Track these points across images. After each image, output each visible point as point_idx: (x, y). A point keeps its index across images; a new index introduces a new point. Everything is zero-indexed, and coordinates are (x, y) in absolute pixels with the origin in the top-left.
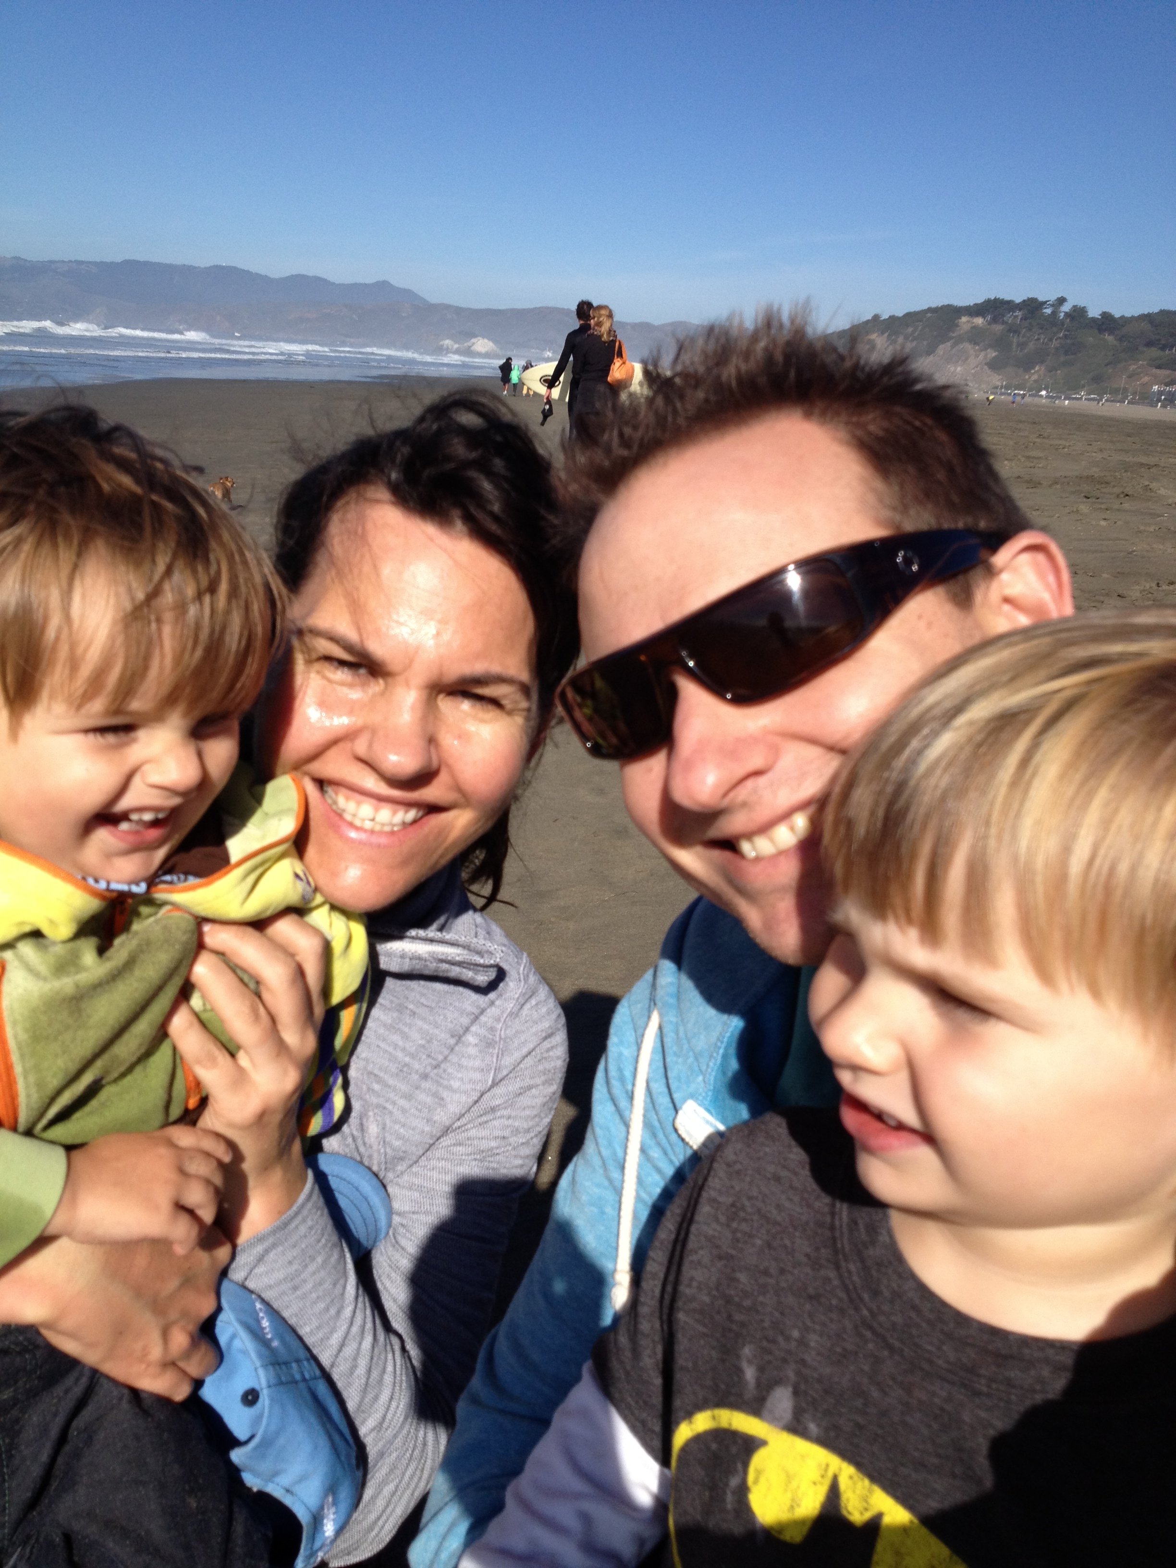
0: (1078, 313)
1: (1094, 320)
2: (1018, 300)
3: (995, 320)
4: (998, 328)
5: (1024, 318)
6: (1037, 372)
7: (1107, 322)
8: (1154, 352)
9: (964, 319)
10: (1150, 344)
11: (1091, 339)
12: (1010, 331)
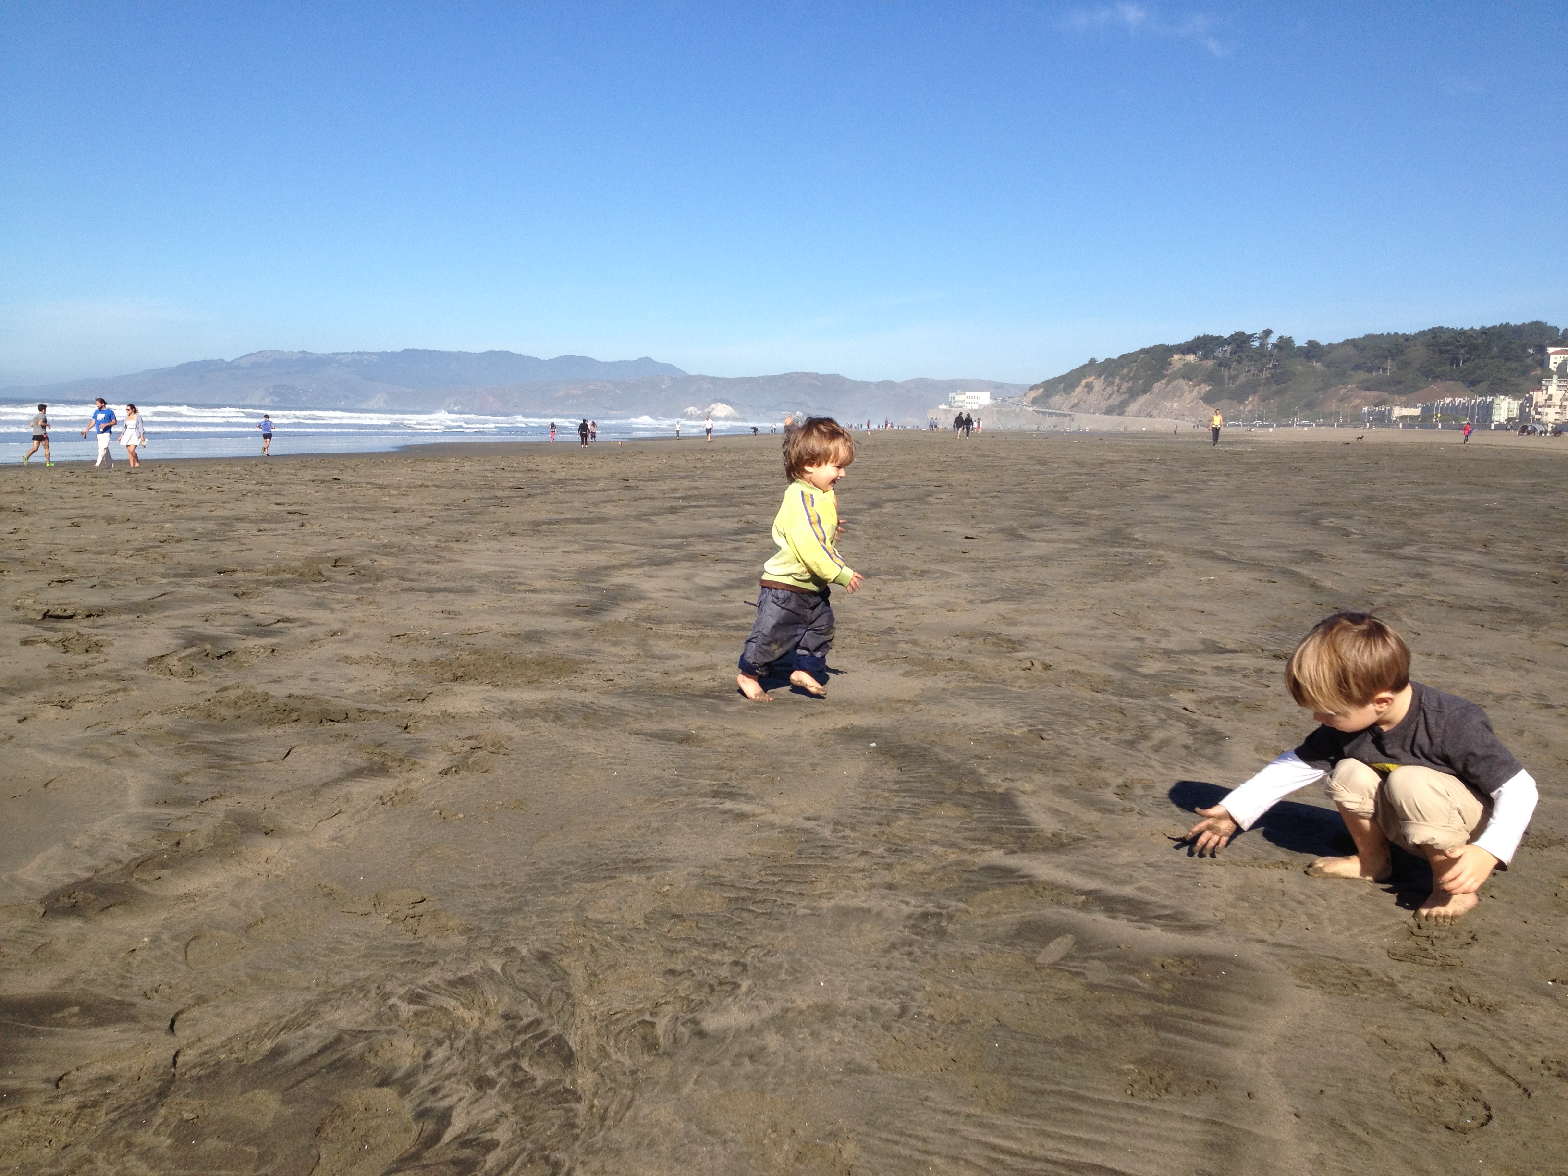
0: (1285, 343)
1: (1300, 348)
2: (1226, 336)
3: (1205, 357)
4: (1209, 363)
5: (1233, 352)
6: (1251, 403)
7: (1313, 350)
8: (1361, 375)
9: (1176, 357)
10: (1357, 367)
11: (1300, 367)
12: (1220, 365)
